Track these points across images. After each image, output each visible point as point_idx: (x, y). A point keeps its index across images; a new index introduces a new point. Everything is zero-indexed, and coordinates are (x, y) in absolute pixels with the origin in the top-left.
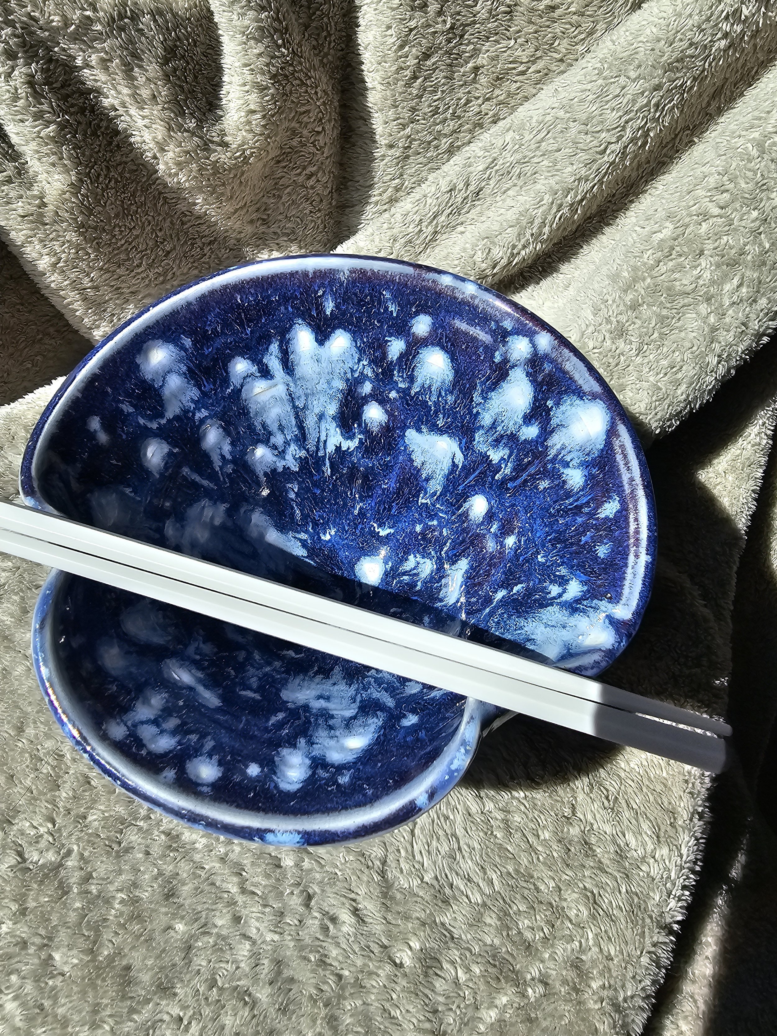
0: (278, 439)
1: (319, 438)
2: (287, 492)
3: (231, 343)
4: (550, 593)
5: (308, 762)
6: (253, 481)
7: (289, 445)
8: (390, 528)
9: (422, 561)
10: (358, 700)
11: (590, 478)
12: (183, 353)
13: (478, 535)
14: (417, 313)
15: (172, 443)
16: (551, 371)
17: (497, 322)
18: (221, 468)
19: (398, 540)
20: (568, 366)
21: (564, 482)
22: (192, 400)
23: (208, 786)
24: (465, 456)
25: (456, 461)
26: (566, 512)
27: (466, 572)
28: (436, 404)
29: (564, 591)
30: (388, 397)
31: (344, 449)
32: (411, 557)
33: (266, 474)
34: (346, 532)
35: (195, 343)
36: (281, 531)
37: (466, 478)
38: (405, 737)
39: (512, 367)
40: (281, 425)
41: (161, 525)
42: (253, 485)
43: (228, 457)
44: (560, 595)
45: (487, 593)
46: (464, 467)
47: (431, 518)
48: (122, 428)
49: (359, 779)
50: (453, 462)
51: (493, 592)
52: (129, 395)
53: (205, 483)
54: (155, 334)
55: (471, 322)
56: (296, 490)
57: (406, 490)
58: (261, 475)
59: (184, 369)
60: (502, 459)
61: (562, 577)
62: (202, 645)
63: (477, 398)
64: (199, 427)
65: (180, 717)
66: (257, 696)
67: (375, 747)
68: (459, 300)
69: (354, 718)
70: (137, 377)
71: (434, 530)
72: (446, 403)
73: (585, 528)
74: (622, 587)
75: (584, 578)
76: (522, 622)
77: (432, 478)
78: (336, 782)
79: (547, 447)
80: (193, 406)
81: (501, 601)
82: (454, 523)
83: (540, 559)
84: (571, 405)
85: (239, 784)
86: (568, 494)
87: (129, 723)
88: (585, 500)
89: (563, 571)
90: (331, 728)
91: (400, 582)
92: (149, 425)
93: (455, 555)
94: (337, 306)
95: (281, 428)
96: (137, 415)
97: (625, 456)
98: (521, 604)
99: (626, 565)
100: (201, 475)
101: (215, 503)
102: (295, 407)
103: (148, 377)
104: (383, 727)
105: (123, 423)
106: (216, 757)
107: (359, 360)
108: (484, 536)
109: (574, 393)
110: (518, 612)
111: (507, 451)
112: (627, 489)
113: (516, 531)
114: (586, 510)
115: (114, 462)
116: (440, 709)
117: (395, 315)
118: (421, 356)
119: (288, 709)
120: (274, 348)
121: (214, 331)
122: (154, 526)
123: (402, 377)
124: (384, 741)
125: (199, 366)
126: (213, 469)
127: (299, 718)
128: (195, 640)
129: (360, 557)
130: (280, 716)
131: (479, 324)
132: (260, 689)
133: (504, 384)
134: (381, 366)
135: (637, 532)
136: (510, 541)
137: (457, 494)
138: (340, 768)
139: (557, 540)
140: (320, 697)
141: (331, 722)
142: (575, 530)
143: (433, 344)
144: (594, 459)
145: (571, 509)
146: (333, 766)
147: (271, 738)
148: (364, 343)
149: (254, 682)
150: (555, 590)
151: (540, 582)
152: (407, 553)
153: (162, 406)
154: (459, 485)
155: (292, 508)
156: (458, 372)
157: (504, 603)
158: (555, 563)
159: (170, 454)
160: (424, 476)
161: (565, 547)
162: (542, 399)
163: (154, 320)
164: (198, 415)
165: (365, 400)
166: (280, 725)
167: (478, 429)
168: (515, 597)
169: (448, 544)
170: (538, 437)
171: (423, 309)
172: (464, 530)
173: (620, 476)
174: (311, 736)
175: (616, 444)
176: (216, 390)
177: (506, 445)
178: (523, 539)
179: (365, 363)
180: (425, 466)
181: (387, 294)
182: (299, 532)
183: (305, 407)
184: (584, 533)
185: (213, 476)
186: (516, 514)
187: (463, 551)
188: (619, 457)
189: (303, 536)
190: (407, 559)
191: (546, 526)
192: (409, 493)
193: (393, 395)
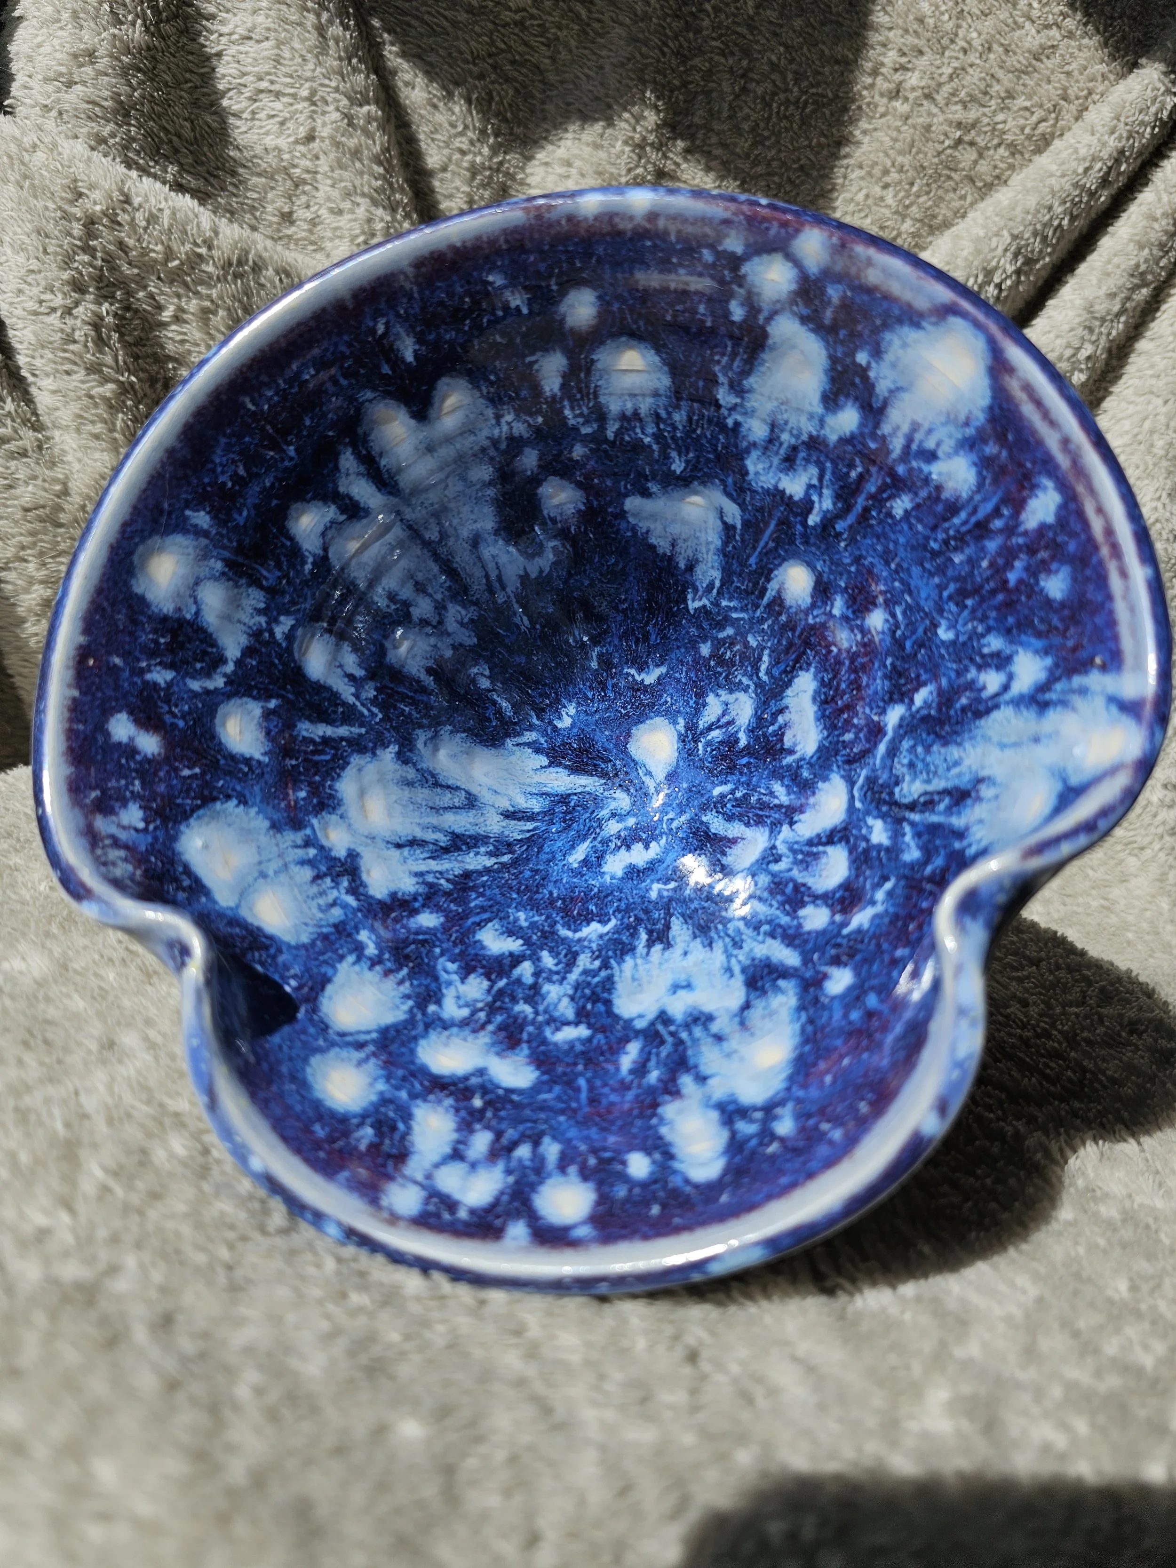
0: (423, 608)
1: (487, 576)
2: (474, 681)
3: (273, 485)
4: (984, 688)
5: (715, 1115)
6: (415, 692)
7: (445, 608)
8: (657, 666)
9: (731, 698)
10: (737, 969)
11: (985, 464)
12: (204, 541)
13: (813, 627)
14: (563, 292)
15: (263, 695)
16: (844, 298)
17: (712, 247)
18: (357, 696)
19: (679, 681)
20: (872, 277)
21: (939, 488)
22: (259, 612)
23: (584, 1223)
24: (742, 506)
25: (729, 520)
26: (961, 540)
27: (817, 693)
28: (658, 437)
29: (1011, 677)
30: (571, 459)
31: (533, 575)
32: (711, 699)
33: (429, 671)
34: (592, 700)
35: (214, 513)
36: (494, 746)
37: (757, 541)
38: (846, 1015)
39: (769, 319)
40: (417, 583)
41: (308, 831)
42: (418, 697)
43: (360, 673)
44: (1006, 687)
45: (868, 718)
46: (746, 524)
47: (721, 626)
48: (170, 712)
49: (809, 1116)
50: (724, 523)
51: (880, 714)
52: (153, 653)
53: (343, 731)
54: (142, 531)
55: (666, 265)
56: (487, 673)
57: (661, 598)
58: (423, 676)
59: (219, 565)
60: (810, 486)
61: (997, 655)
62: (462, 988)
63: (724, 396)
64: (289, 650)
65: (488, 1127)
66: (583, 1031)
67: (807, 1048)
68: (629, 234)
69: (747, 1006)
70: (150, 617)
71: (732, 644)
72: (675, 428)
73: (1009, 554)
74: (1116, 638)
75: (1039, 644)
76: (954, 752)
77: (697, 561)
78: (773, 1137)
79: (884, 438)
80: (263, 620)
81: (900, 726)
82: (762, 621)
83: (944, 634)
84: (905, 345)
85: (628, 1200)
86: (953, 508)
87: (419, 1177)
88: (989, 507)
89: (994, 643)
90: (719, 1038)
91: (709, 743)
92: (211, 685)
93: (785, 671)
94: (420, 340)
95: (420, 588)
96: (183, 678)
97: (1038, 403)
98: (941, 722)
99: (1109, 597)
100: (331, 722)
101: (374, 754)
102: (427, 544)
103: (168, 607)
104: (801, 1008)
105: (167, 701)
106: (573, 1170)
107: (498, 417)
108: (824, 626)
109: (900, 321)
110: (938, 736)
111: (814, 471)
112: (1063, 461)
113: (881, 599)
114: (998, 524)
115: (186, 772)
116: (879, 945)
117: (525, 311)
118: (599, 365)
119: (638, 1033)
120: (348, 461)
121: (235, 478)
122: (299, 842)
123: (581, 415)
124: (815, 1033)
125: (240, 550)
126: (344, 704)
127: (663, 1042)
128: (449, 984)
129: (629, 730)
130: (633, 1049)
131: (681, 265)
132: (582, 1016)
133: (765, 356)
134: (539, 412)
135: (1109, 532)
136: (877, 620)
137: (751, 573)
138: (769, 1109)
139: (961, 595)
140: (676, 988)
141: (715, 1027)
142: (992, 565)
143: (614, 336)
144: (980, 431)
145: (969, 531)
146: (755, 1109)
147: (637, 1096)
148: (492, 384)
149: (566, 1009)
150: (992, 681)
151: (959, 674)
152: (701, 695)
153: (213, 644)
154: (749, 556)
155: (494, 703)
156: (675, 369)
157: (907, 727)
158: (975, 635)
159: (267, 714)
160: (682, 565)
161: (983, 600)
162: (846, 355)
163: (127, 509)
164: (279, 632)
165: (536, 481)
166: (640, 1069)
167: (747, 451)
168: (924, 712)
169: (766, 658)
170: (862, 425)
171: (572, 282)
172: (785, 627)
173: (1040, 443)
174: (696, 1067)
175: (1014, 386)
176: (286, 576)
177: (807, 460)
178: (898, 611)
179: (509, 418)
180: (678, 549)
181: (496, 279)
182: (520, 734)
183: (444, 536)
184: (1009, 565)
185: (350, 716)
186: (870, 572)
187: (797, 661)
188: (1028, 410)
189: (530, 736)
190: (705, 705)
191: (931, 575)
192: (669, 600)
193: (578, 451)
